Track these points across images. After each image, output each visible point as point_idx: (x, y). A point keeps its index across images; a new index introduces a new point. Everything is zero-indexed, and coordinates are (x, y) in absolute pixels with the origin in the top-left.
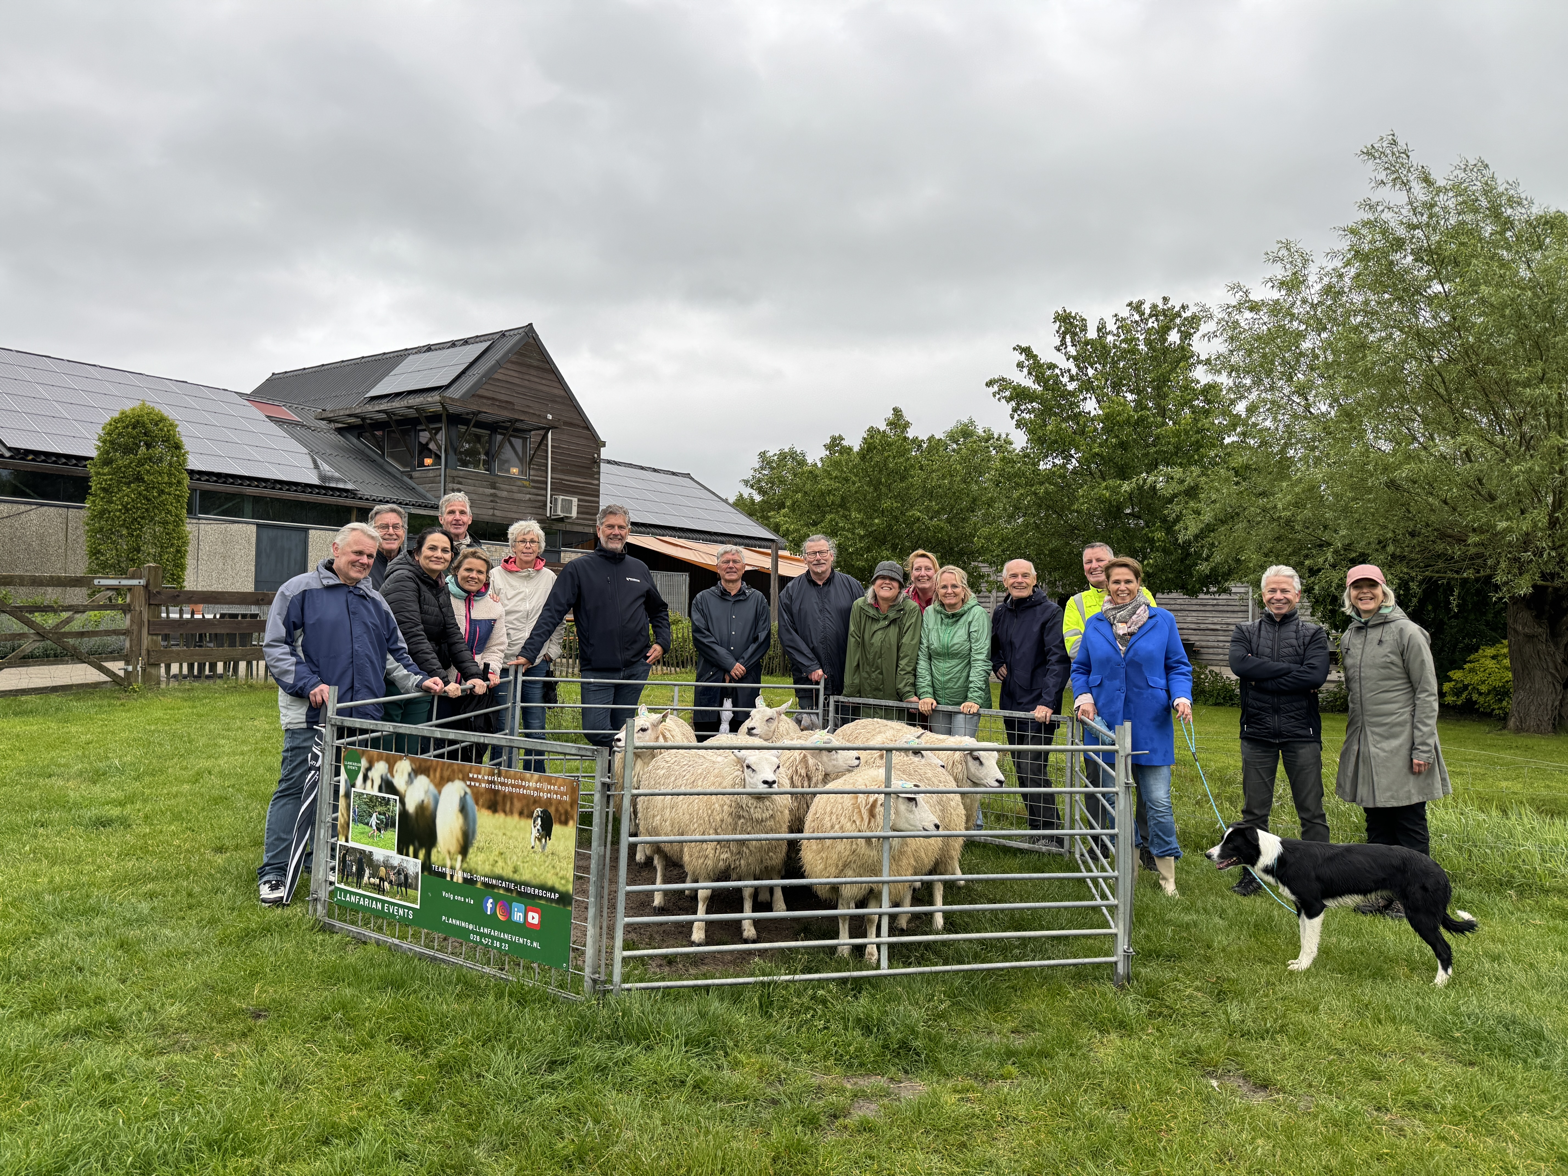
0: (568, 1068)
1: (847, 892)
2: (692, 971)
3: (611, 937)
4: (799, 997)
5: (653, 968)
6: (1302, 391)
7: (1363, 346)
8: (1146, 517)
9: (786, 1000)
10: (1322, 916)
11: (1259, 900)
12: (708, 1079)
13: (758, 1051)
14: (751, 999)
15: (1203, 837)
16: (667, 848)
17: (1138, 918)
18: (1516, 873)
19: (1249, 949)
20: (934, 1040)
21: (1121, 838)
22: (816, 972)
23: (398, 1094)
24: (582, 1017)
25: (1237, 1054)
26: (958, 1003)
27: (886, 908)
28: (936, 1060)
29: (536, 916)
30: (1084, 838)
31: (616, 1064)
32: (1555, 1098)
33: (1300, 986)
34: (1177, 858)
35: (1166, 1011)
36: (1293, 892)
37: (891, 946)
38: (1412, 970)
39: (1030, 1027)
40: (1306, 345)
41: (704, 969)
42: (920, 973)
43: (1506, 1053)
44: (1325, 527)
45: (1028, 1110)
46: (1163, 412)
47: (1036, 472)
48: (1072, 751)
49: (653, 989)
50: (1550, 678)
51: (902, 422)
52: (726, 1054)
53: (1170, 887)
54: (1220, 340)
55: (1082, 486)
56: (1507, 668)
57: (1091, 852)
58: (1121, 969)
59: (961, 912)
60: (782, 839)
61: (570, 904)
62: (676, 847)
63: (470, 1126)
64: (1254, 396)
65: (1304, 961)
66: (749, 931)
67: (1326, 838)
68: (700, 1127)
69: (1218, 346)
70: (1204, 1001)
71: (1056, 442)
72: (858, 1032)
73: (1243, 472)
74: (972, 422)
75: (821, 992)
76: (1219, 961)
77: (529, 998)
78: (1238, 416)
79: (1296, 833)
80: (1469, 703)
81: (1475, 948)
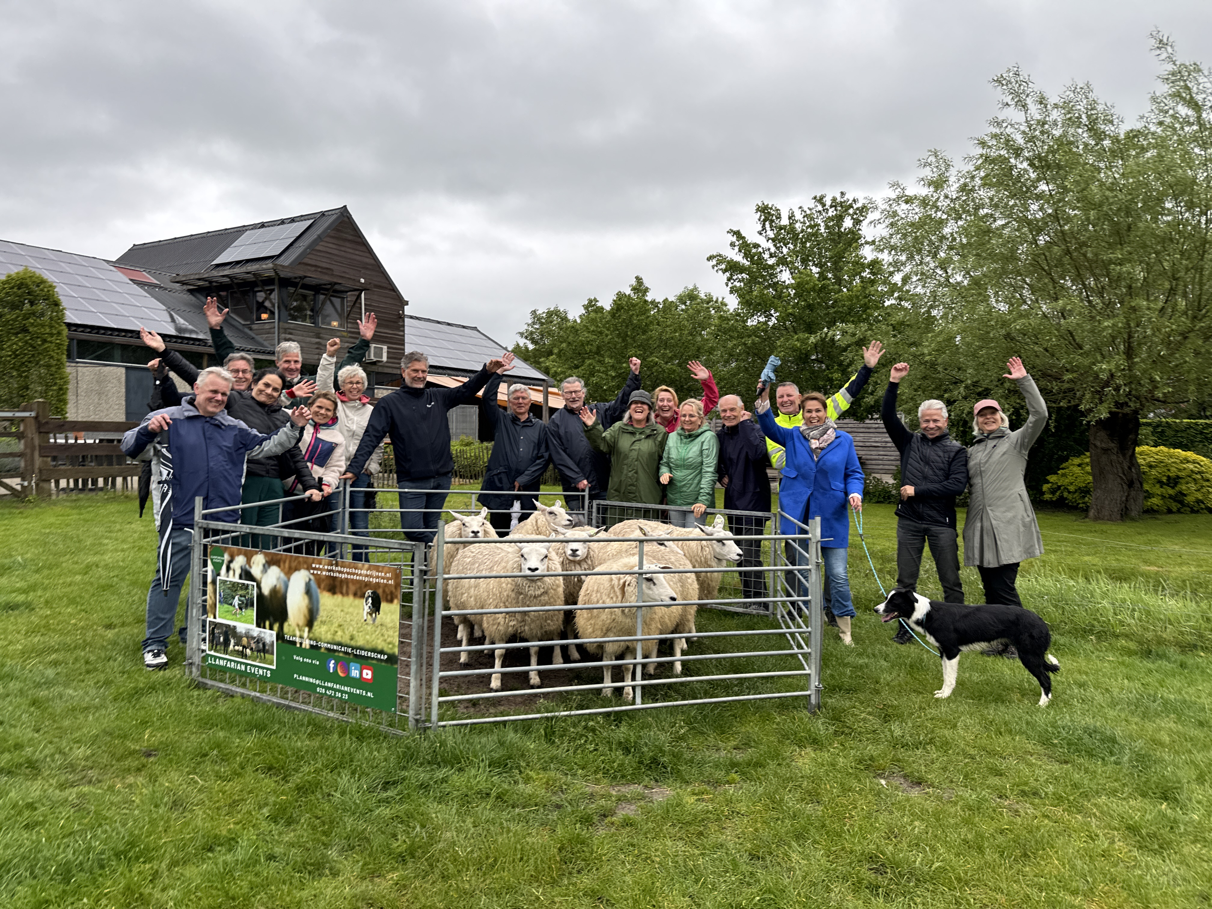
0: (399, 787)
1: (610, 649)
2: (491, 711)
3: (429, 687)
4: (574, 727)
5: (461, 709)
6: (943, 265)
7: (989, 231)
8: (827, 362)
9: (565, 730)
10: (958, 657)
11: (913, 647)
12: (507, 791)
13: (544, 769)
14: (538, 730)
15: (871, 601)
16: (472, 618)
17: (825, 661)
18: (1096, 623)
19: (907, 683)
20: (677, 756)
21: (813, 603)
22: (587, 708)
23: (266, 811)
24: (409, 748)
25: (899, 761)
26: (694, 728)
27: (639, 660)
28: (679, 771)
29: (370, 672)
30: (784, 603)
31: (436, 782)
32: (1124, 785)
33: (943, 709)
34: (852, 617)
35: (847, 731)
36: (937, 640)
37: (643, 687)
38: (1023, 696)
39: (747, 745)
40: (947, 231)
41: (502, 708)
42: (666, 707)
43: (1091, 754)
44: (959, 369)
45: (748, 807)
46: (839, 281)
47: (745, 327)
48: (775, 539)
49: (462, 725)
50: (1119, 480)
51: (643, 288)
52: (521, 772)
53: (847, 639)
54: (884, 225)
55: (779, 338)
56: (1088, 473)
57: (790, 613)
58: (813, 700)
59: (694, 660)
60: (559, 610)
61: (396, 663)
62: (479, 617)
63: (324, 833)
64: (907, 269)
65: (945, 692)
66: (535, 679)
67: (961, 601)
68: (502, 828)
69: (882, 231)
70: (874, 722)
71: (759, 304)
72: (619, 752)
73: (898, 327)
74: (696, 288)
75: (591, 723)
76: (885, 693)
77: (366, 735)
78: (895, 284)
79: (940, 597)
80: (1062, 499)
81: (1067, 678)
